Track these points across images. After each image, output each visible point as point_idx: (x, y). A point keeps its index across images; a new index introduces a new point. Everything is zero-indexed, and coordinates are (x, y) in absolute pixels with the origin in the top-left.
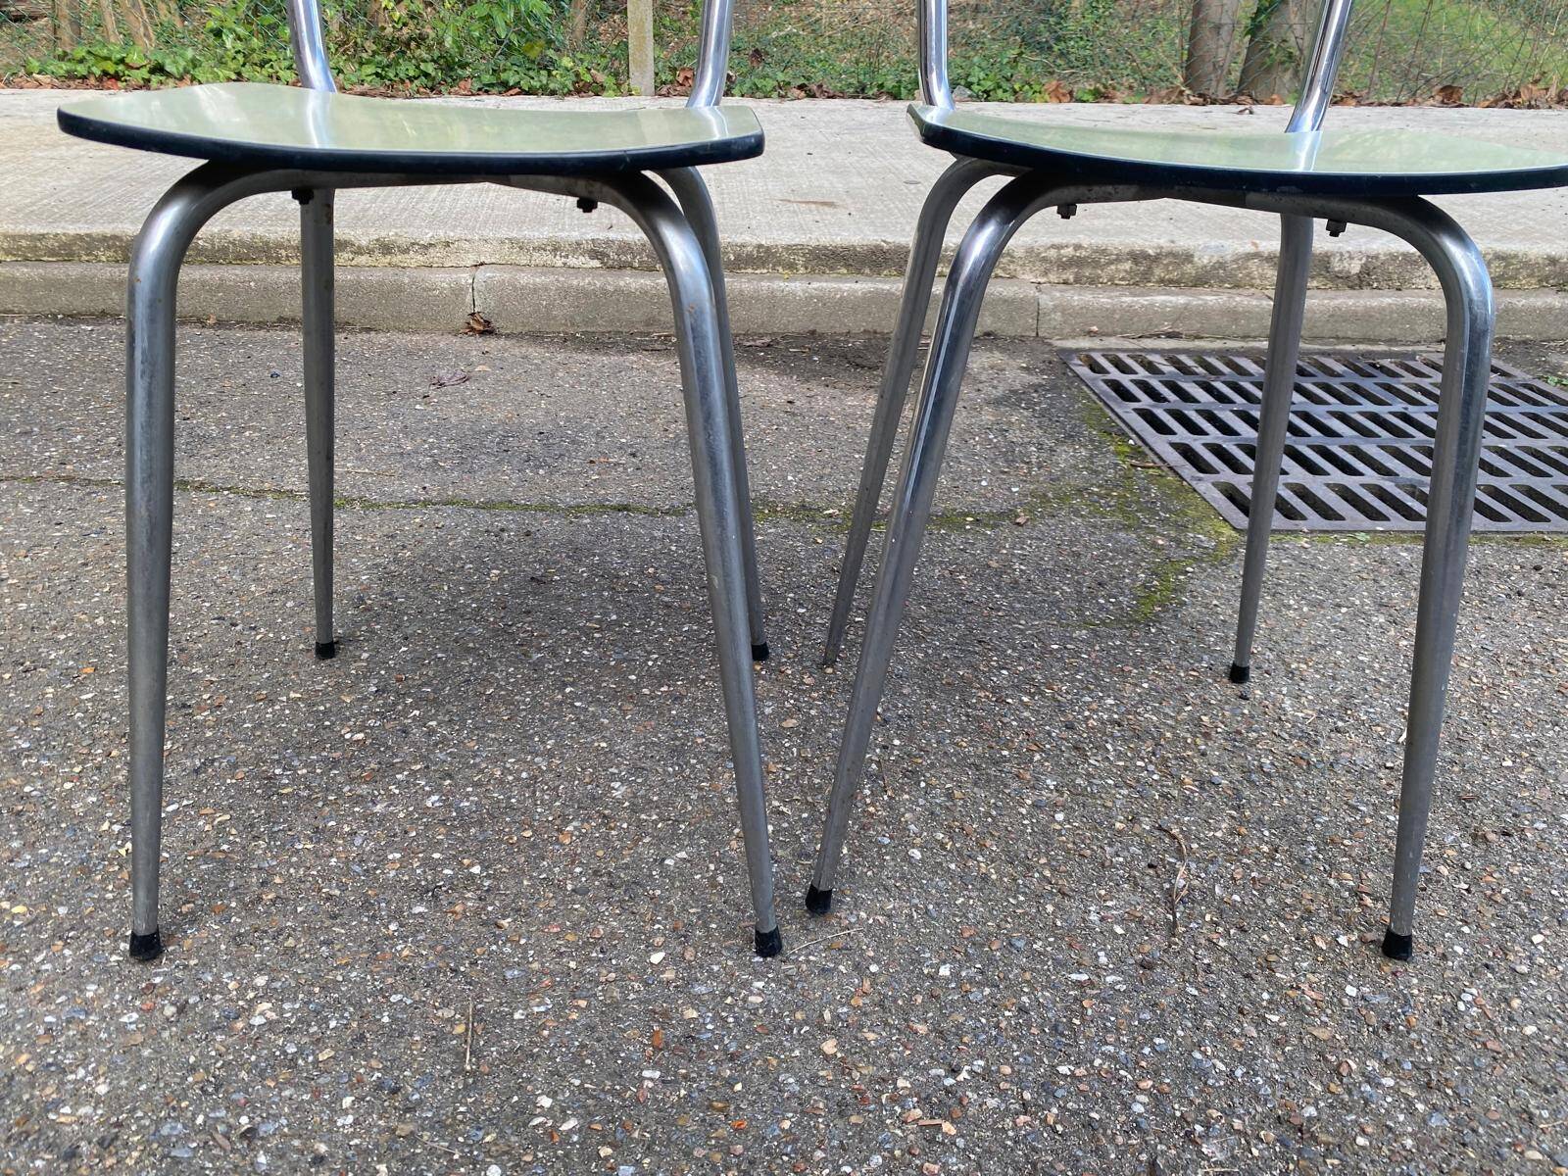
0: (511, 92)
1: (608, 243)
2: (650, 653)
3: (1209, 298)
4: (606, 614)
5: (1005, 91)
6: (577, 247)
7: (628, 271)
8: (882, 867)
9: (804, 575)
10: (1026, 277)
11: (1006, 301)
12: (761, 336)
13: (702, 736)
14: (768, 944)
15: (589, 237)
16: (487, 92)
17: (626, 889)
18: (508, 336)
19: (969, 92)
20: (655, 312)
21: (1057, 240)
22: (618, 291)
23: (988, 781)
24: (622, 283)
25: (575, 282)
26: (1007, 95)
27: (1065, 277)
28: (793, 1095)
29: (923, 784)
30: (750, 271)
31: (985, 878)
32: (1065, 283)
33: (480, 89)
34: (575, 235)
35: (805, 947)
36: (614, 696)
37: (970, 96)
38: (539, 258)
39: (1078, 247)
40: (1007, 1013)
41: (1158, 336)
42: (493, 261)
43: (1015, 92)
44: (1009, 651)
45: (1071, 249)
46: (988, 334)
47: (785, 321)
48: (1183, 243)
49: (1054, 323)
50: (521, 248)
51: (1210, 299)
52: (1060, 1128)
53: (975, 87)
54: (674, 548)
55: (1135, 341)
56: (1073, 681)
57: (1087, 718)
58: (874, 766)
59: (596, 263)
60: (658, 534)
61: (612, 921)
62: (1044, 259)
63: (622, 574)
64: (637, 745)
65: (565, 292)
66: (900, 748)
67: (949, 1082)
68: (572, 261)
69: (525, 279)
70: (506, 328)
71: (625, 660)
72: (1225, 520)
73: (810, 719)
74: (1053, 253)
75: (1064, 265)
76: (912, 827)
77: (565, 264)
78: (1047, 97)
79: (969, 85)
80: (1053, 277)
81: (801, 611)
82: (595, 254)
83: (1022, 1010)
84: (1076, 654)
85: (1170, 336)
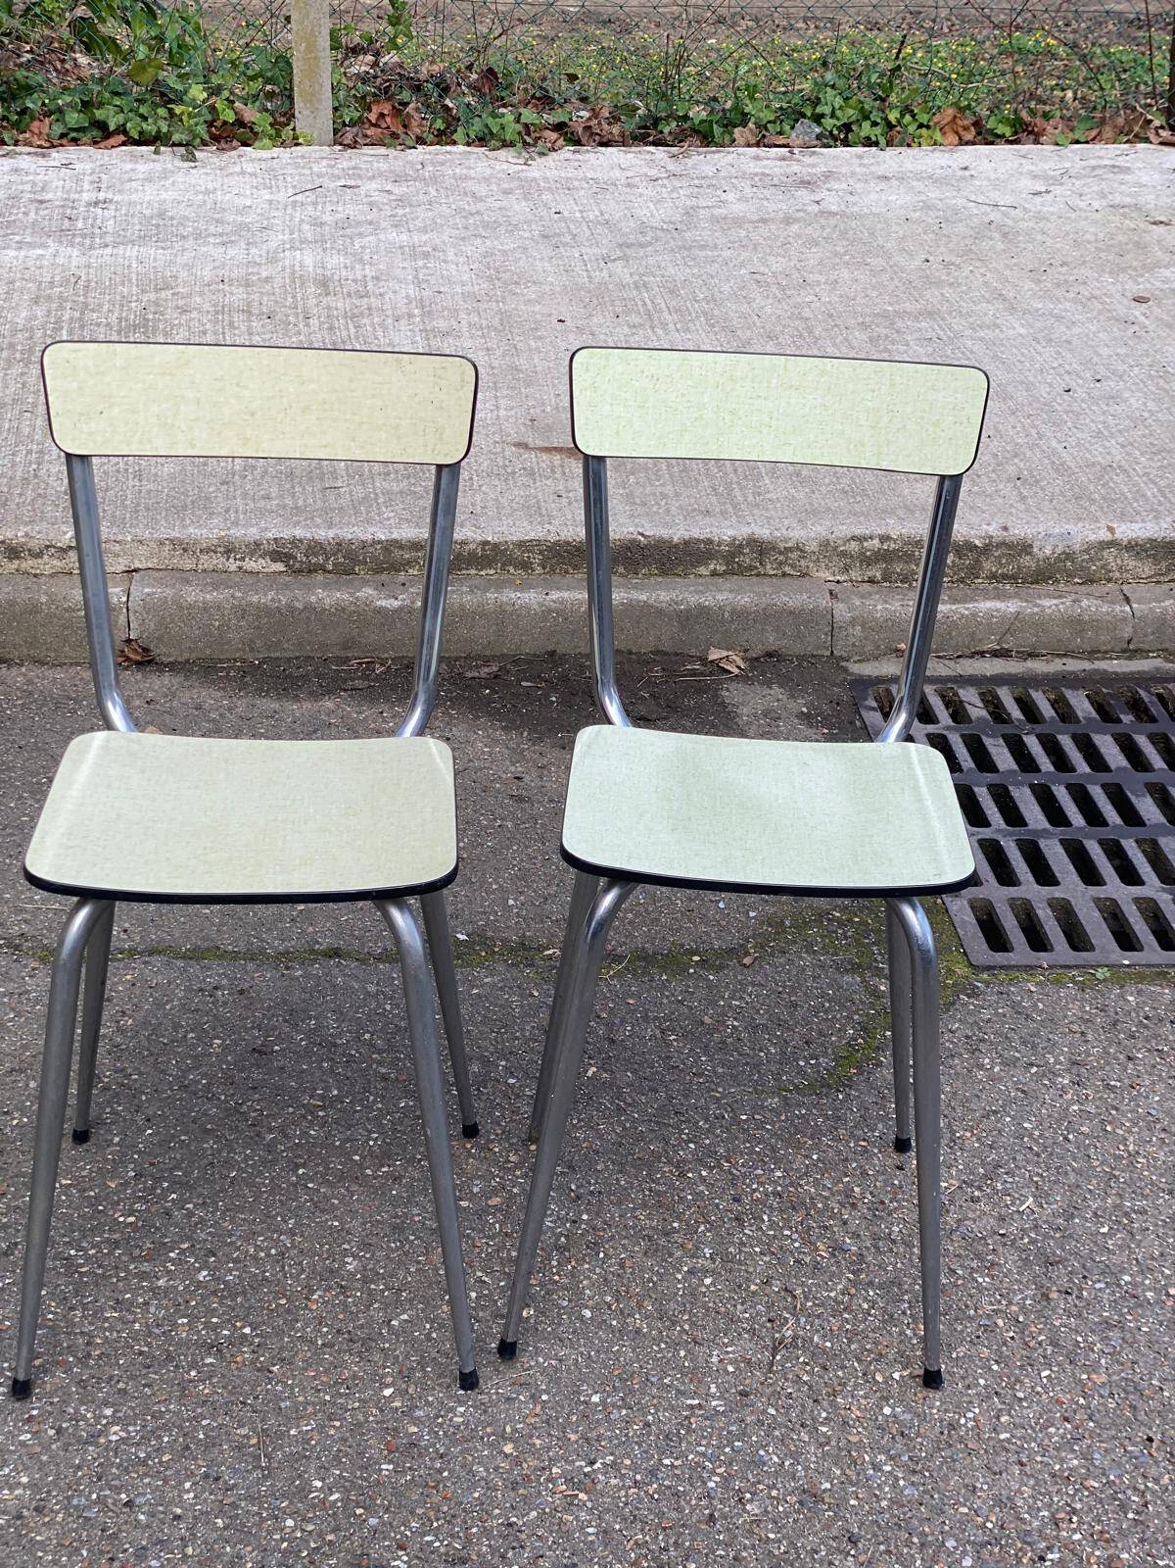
0: (112, 141)
1: (295, 542)
2: (370, 1132)
3: (1046, 603)
4: (327, 1089)
5: (875, 124)
6: (255, 548)
7: (320, 577)
8: (560, 1324)
9: (517, 1038)
10: (820, 574)
11: (791, 613)
12: (487, 661)
13: (419, 1215)
14: (469, 1381)
15: (270, 535)
16: (75, 141)
17: (364, 1344)
18: (173, 667)
19: (818, 130)
20: (355, 633)
21: (859, 531)
22: (309, 608)
23: (656, 1250)
24: (313, 599)
25: (255, 599)
26: (878, 130)
27: (870, 574)
28: (482, 1478)
29: (602, 1255)
30: (473, 572)
31: (638, 1331)
32: (871, 581)
33: (63, 136)
34: (253, 533)
35: (495, 1383)
36: (341, 1177)
37: (818, 137)
38: (207, 562)
39: (885, 538)
40: (635, 1427)
41: (982, 654)
42: (150, 566)
43: (890, 126)
44: (701, 1123)
45: (876, 542)
46: (770, 655)
47: (516, 640)
48: (1019, 531)
49: (852, 640)
50: (185, 550)
51: (1050, 604)
52: (656, 1496)
53: (828, 122)
54: (388, 1007)
55: (951, 664)
56: (752, 1152)
57: (755, 1191)
58: (563, 1239)
59: (280, 567)
60: (372, 988)
61: (353, 1367)
62: (843, 554)
63: (339, 1041)
64: (364, 1223)
65: (242, 611)
66: (587, 1222)
67: (587, 1469)
68: (250, 565)
69: (192, 595)
70: (169, 656)
71: (348, 1140)
72: (965, 953)
73: (513, 1196)
74: (854, 546)
75: (867, 560)
76: (588, 1292)
77: (240, 568)
78: (938, 136)
79: (818, 119)
80: (855, 574)
81: (512, 1081)
82: (276, 556)
83: (647, 1425)
84: (760, 1126)
85: (995, 654)
